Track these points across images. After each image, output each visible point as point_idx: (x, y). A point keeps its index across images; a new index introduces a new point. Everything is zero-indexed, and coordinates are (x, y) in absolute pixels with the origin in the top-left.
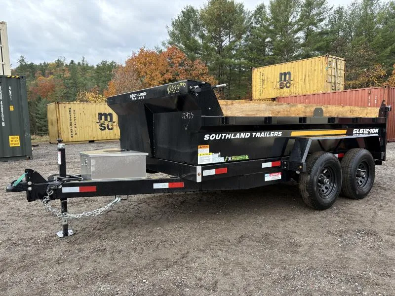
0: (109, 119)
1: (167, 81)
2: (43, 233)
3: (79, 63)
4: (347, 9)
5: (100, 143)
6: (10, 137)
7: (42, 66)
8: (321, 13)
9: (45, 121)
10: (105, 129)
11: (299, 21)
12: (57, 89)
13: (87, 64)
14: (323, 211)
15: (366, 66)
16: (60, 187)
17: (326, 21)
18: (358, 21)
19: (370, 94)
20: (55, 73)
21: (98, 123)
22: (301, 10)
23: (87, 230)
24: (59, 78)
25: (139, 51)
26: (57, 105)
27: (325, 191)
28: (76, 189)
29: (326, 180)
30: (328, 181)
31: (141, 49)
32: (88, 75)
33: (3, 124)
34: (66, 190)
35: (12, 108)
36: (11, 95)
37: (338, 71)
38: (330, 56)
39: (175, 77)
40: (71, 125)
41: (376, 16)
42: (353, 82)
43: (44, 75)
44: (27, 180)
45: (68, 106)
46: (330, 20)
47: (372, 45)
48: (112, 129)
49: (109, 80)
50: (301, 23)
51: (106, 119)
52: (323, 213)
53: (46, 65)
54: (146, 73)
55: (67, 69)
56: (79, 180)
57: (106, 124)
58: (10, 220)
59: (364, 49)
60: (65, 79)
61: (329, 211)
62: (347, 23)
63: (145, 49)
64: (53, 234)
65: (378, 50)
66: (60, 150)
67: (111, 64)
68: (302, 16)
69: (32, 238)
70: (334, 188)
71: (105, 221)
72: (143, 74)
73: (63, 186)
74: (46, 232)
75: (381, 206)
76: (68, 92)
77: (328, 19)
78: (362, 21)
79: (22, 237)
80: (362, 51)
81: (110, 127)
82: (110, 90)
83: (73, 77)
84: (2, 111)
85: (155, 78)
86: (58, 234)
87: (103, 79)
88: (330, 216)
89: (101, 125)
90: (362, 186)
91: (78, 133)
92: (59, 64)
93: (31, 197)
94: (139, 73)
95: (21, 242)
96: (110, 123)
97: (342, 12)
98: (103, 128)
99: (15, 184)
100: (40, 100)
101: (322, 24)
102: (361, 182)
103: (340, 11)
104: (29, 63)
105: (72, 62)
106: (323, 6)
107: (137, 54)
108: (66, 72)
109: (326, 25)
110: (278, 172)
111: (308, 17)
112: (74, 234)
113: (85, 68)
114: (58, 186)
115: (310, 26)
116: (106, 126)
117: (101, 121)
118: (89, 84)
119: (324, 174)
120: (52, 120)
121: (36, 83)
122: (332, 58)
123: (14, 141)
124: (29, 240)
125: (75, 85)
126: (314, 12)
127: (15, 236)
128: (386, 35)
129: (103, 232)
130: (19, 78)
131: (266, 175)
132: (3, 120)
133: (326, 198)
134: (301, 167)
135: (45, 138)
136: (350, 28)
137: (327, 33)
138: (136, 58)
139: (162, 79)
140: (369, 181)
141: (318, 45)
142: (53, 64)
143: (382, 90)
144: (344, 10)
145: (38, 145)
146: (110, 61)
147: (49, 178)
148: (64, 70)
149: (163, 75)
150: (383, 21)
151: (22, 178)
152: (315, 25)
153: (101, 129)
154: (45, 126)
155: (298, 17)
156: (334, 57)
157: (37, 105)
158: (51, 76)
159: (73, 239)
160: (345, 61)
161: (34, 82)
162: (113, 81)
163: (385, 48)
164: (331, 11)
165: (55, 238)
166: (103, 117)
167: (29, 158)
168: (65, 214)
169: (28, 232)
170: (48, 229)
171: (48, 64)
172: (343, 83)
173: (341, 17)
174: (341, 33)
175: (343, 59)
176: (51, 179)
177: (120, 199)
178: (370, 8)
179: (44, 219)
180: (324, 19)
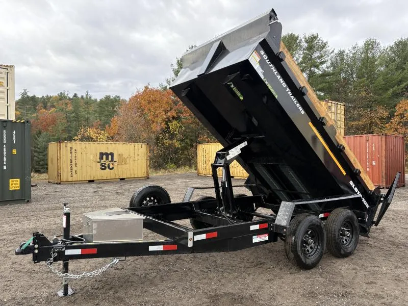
0: (110, 159)
1: (171, 119)
2: (45, 291)
3: (82, 96)
4: (348, 52)
5: (100, 183)
6: (10, 180)
7: (44, 99)
8: (322, 56)
9: (44, 155)
10: (105, 169)
11: (302, 63)
12: (58, 122)
13: (90, 98)
14: (308, 271)
15: (368, 107)
16: (64, 249)
17: (328, 64)
18: (359, 64)
19: (368, 140)
20: (57, 106)
21: (98, 162)
22: (303, 53)
23: (85, 289)
24: (61, 111)
25: (144, 88)
26: (59, 144)
27: (310, 250)
28: (78, 252)
29: (311, 241)
30: (312, 242)
31: (145, 87)
32: (91, 109)
33: (5, 168)
34: (69, 252)
35: (14, 152)
36: (14, 139)
37: (338, 116)
38: (329, 101)
39: (179, 114)
40: (71, 164)
41: (377, 60)
42: (356, 123)
43: (45, 108)
44: (34, 243)
45: (69, 145)
46: (332, 63)
47: (374, 88)
48: (112, 169)
49: (112, 116)
50: (304, 65)
51: (107, 159)
52: (308, 273)
53: (49, 98)
54: (149, 110)
55: (70, 102)
56: (81, 243)
57: (107, 164)
58: (14, 276)
59: (366, 91)
60: (66, 112)
61: (314, 270)
62: (349, 66)
63: (150, 87)
64: (55, 293)
65: (381, 92)
66: (65, 214)
67: (115, 98)
68: (304, 58)
69: (34, 297)
70: (319, 249)
71: (103, 279)
72: (146, 111)
73: (66, 249)
74: (48, 291)
75: (363, 265)
76: (69, 126)
77: (330, 61)
78: (363, 64)
79: (25, 296)
80: (364, 93)
81: (111, 167)
82: (112, 126)
83: (76, 111)
84: (5, 155)
85: (159, 115)
86: (58, 293)
87: (106, 113)
88: (314, 277)
89: (102, 165)
90: (347, 245)
91: (78, 172)
92: (62, 97)
93: (37, 259)
94: (143, 110)
95: (24, 301)
96: (111, 163)
97: (344, 55)
98: (103, 167)
99: (24, 247)
100: (40, 134)
101: (324, 66)
102: (346, 240)
103: (341, 54)
104: (32, 95)
105: (75, 95)
106: (324, 49)
107: (142, 91)
108: (68, 106)
109: (328, 68)
110: (265, 234)
111: (310, 59)
112: (74, 294)
113: (88, 102)
114: (61, 249)
115: (312, 68)
116: (107, 165)
117: (102, 161)
118: (92, 118)
119: (308, 234)
120: (52, 159)
121: (37, 116)
122: (332, 103)
123: (14, 184)
124: (32, 299)
125: (77, 118)
126: (316, 55)
127: (19, 294)
128: (388, 78)
129: (101, 291)
130: (24, 122)
131: (254, 237)
132: (5, 163)
133: (310, 258)
134: (285, 230)
135: (44, 176)
136: (352, 71)
137: (328, 74)
138: (140, 95)
139: (165, 117)
140: (354, 239)
141: (321, 86)
142: (56, 97)
143: (380, 137)
144: (345, 53)
145: (36, 185)
146: (114, 96)
147: (53, 241)
148: (66, 104)
149: (166, 112)
150: (384, 64)
151: (29, 241)
152: (317, 67)
153: (102, 169)
154: (43, 160)
155: (301, 59)
156: (334, 102)
157: (36, 139)
158: (53, 109)
159: (72, 299)
160: (344, 105)
161: (35, 115)
162: (116, 117)
163: (387, 90)
164: (332, 54)
165: (56, 297)
166: (104, 157)
167: (28, 201)
168: (66, 275)
169: (31, 290)
170: (49, 287)
171: (51, 97)
172: (343, 127)
173: (342, 60)
174: (343, 75)
175: (342, 104)
176: (56, 242)
177: (118, 260)
178: (371, 52)
179: (45, 276)
180: (325, 61)
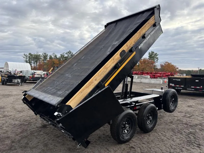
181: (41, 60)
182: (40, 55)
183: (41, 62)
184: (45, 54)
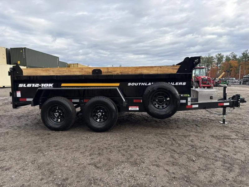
181: (214, 64)
182: (212, 57)
183: (214, 66)
184: (219, 55)
